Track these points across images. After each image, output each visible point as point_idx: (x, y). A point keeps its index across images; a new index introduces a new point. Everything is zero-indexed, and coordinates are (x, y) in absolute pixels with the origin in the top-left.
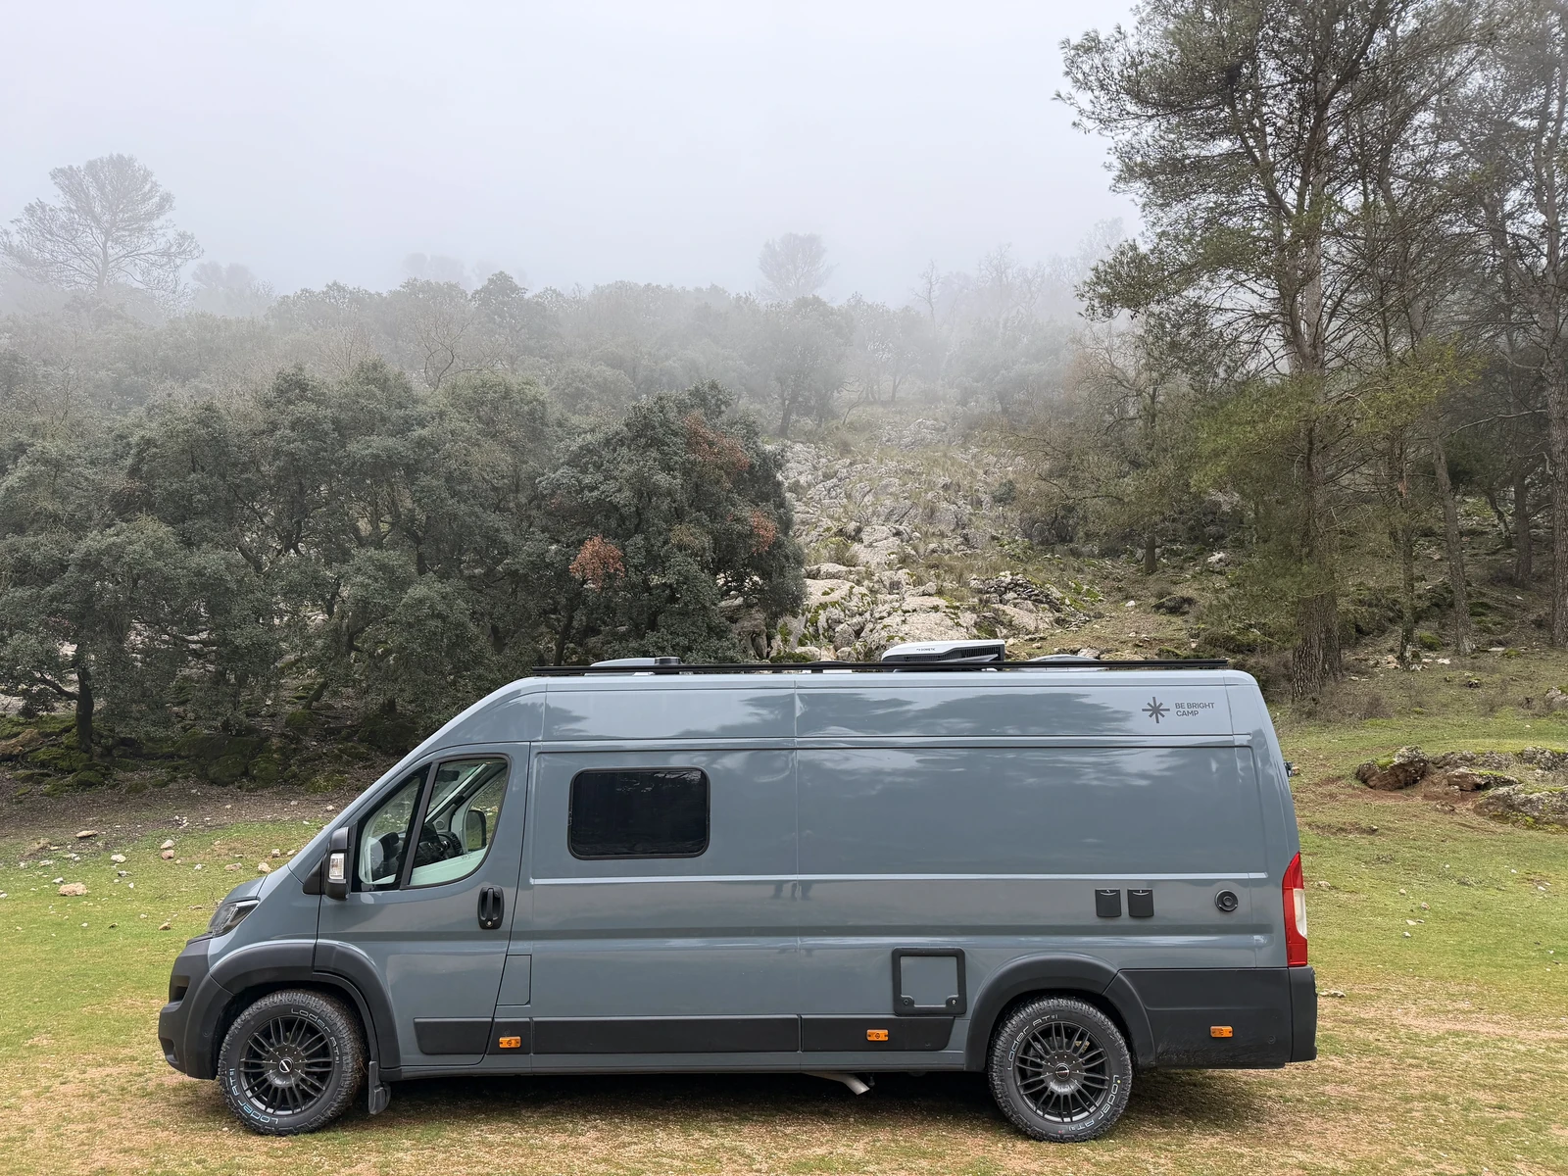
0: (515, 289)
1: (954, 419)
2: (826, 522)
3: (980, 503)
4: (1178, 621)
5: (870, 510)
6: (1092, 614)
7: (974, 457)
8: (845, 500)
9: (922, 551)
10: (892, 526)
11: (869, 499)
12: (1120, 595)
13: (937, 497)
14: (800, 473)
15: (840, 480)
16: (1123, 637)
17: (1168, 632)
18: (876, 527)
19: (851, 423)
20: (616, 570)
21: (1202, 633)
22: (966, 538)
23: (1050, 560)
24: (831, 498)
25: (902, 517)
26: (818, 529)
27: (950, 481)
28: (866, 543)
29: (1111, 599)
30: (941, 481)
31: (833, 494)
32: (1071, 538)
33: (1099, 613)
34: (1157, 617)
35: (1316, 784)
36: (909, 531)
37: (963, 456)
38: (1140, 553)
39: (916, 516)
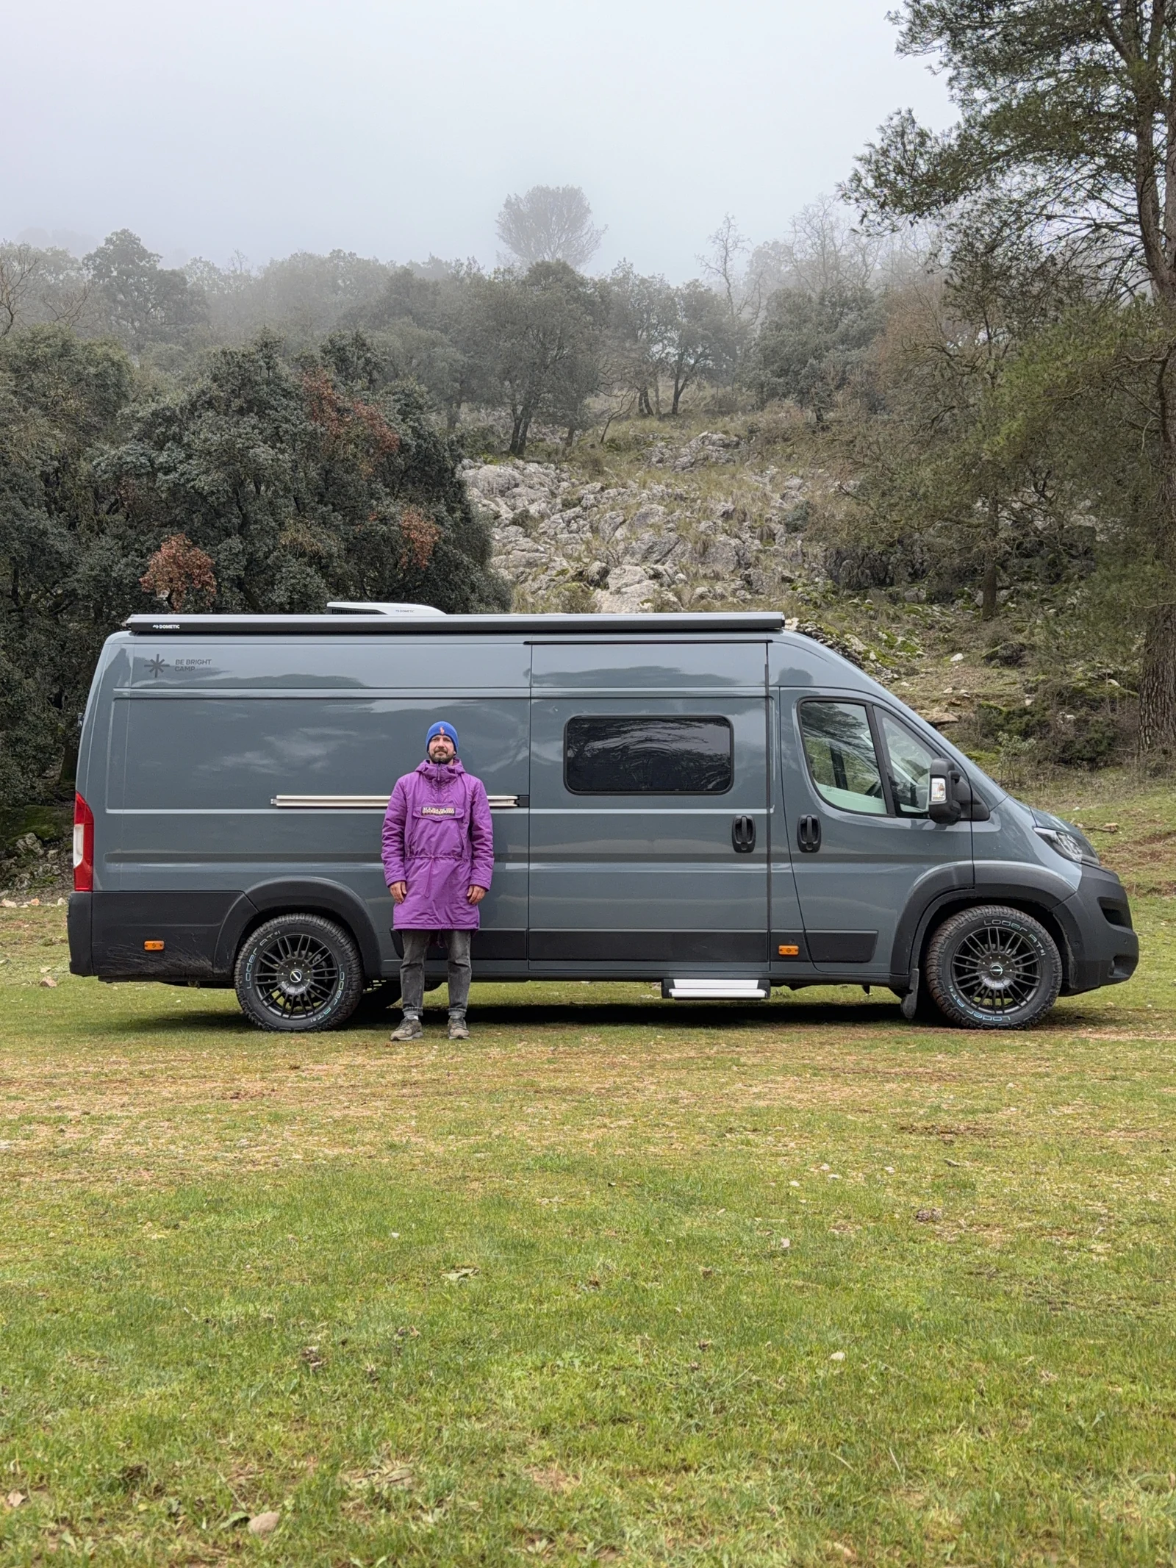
0: (143, 254)
1: (751, 432)
2: (561, 563)
3: (772, 536)
4: (1013, 674)
5: (621, 546)
6: (903, 670)
7: (772, 479)
8: (589, 535)
9: (686, 598)
10: (650, 566)
11: (620, 533)
12: (942, 648)
13: (714, 528)
14: (532, 501)
15: (585, 509)
16: (936, 694)
17: (997, 687)
18: (627, 567)
19: (612, 440)
20: (205, 584)
21: (1041, 686)
22: (748, 581)
23: (857, 605)
24: (571, 532)
25: (665, 555)
26: (549, 572)
27: (732, 507)
28: (612, 588)
29: (934, 653)
30: (721, 508)
31: (574, 526)
32: (892, 579)
33: (913, 669)
34: (987, 671)
35: (1136, 843)
36: (670, 571)
37: (759, 478)
38: (980, 597)
39: (683, 554)
